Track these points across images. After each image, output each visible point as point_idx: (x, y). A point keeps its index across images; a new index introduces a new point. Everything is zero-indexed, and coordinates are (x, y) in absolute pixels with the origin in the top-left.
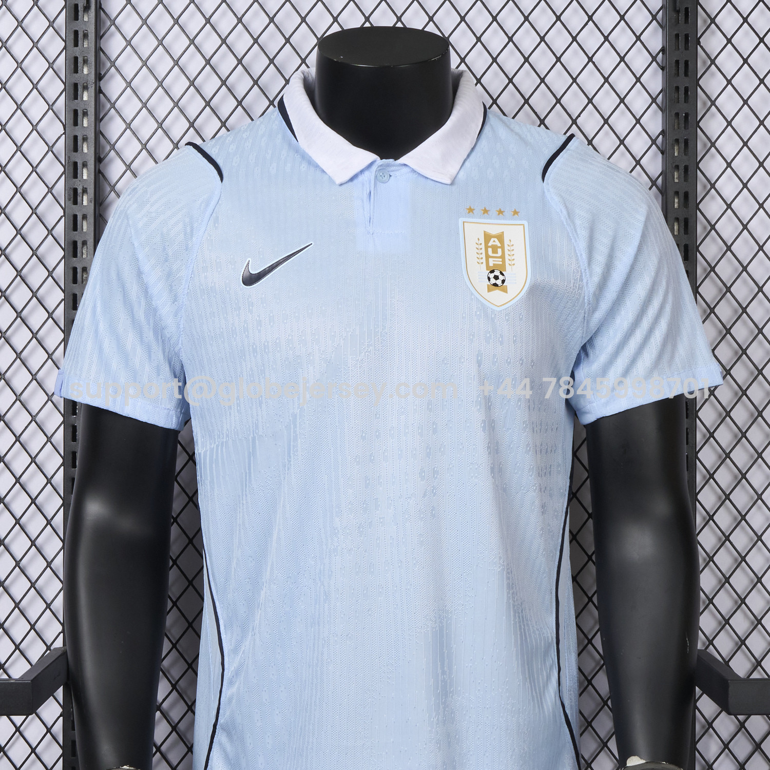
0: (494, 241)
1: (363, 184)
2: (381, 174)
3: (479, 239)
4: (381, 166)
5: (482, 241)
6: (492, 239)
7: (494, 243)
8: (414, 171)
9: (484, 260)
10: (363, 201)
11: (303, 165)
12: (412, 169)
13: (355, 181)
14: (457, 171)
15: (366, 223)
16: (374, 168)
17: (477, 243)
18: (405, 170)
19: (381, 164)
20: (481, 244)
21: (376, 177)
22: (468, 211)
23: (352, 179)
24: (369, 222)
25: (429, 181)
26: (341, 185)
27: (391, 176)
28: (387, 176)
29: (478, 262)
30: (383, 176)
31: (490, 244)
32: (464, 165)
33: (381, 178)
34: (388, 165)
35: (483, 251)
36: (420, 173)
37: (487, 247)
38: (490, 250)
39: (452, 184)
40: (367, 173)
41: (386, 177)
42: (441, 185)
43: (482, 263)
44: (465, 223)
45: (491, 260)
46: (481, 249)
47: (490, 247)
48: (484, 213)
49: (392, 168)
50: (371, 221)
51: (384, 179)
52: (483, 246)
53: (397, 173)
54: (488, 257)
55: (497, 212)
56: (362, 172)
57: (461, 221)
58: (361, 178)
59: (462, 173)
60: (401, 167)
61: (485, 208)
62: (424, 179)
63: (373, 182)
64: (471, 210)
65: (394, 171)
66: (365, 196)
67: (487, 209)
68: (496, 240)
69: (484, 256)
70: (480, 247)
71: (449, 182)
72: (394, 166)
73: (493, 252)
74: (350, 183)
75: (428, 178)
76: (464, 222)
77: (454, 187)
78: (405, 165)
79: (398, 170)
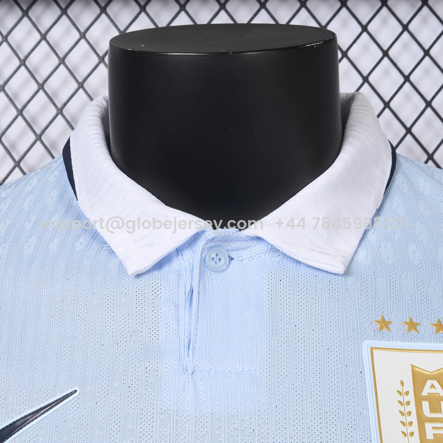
0: (432, 386)
1: (179, 275)
2: (213, 255)
3: (402, 383)
4: (213, 240)
5: (409, 386)
6: (429, 383)
7: (433, 391)
8: (274, 250)
9: (415, 428)
10: (177, 306)
11: (81, 240)
12: (272, 246)
13: (166, 269)
14: (355, 248)
15: (182, 349)
16: (201, 243)
17: (399, 392)
18: (259, 247)
19: (212, 236)
20: (407, 393)
21: (203, 261)
22: (378, 326)
23: (159, 265)
24: (186, 349)
25: (303, 269)
26: (139, 276)
27: (232, 259)
28: (225, 260)
29: (404, 433)
30: (216, 259)
31: (425, 393)
32: (366, 239)
33: (212, 263)
34: (227, 240)
35: (412, 408)
36: (288, 254)
37: (419, 400)
38: (425, 405)
39: (347, 273)
40: (187, 254)
41: (223, 261)
42: (326, 275)
43: (412, 434)
44: (375, 352)
45: (428, 426)
46: (408, 403)
47: (425, 398)
48: (409, 330)
49: (234, 245)
50: (191, 347)
51: (220, 264)
52: (411, 398)
53: (245, 254)
54: (422, 420)
55: (435, 328)
56: (178, 251)
57: (366, 345)
58: (177, 263)
59: (362, 253)
60: (250, 243)
61: (411, 319)
62: (293, 265)
63: (196, 271)
64: (384, 324)
65: (238, 249)
66: (182, 299)
67: (415, 321)
68: (435, 383)
69: (413, 418)
70: (407, 399)
71: (341, 270)
72: (238, 240)
73: (432, 410)
74: (156, 273)
75: (300, 262)
76: (372, 349)
77: (350, 280)
78: (258, 238)
79: (245, 249)
